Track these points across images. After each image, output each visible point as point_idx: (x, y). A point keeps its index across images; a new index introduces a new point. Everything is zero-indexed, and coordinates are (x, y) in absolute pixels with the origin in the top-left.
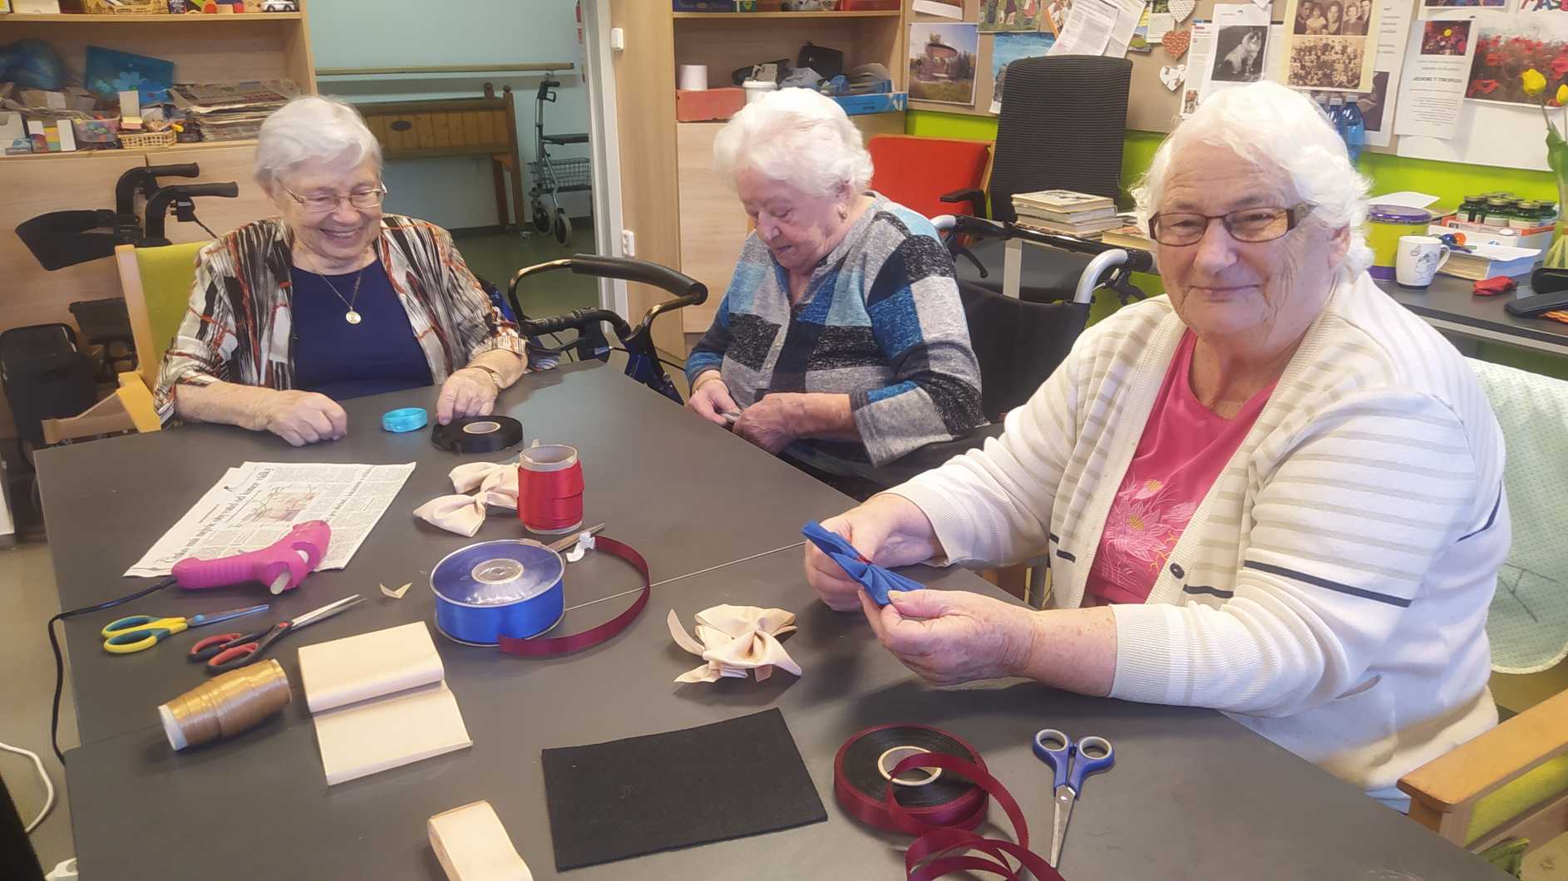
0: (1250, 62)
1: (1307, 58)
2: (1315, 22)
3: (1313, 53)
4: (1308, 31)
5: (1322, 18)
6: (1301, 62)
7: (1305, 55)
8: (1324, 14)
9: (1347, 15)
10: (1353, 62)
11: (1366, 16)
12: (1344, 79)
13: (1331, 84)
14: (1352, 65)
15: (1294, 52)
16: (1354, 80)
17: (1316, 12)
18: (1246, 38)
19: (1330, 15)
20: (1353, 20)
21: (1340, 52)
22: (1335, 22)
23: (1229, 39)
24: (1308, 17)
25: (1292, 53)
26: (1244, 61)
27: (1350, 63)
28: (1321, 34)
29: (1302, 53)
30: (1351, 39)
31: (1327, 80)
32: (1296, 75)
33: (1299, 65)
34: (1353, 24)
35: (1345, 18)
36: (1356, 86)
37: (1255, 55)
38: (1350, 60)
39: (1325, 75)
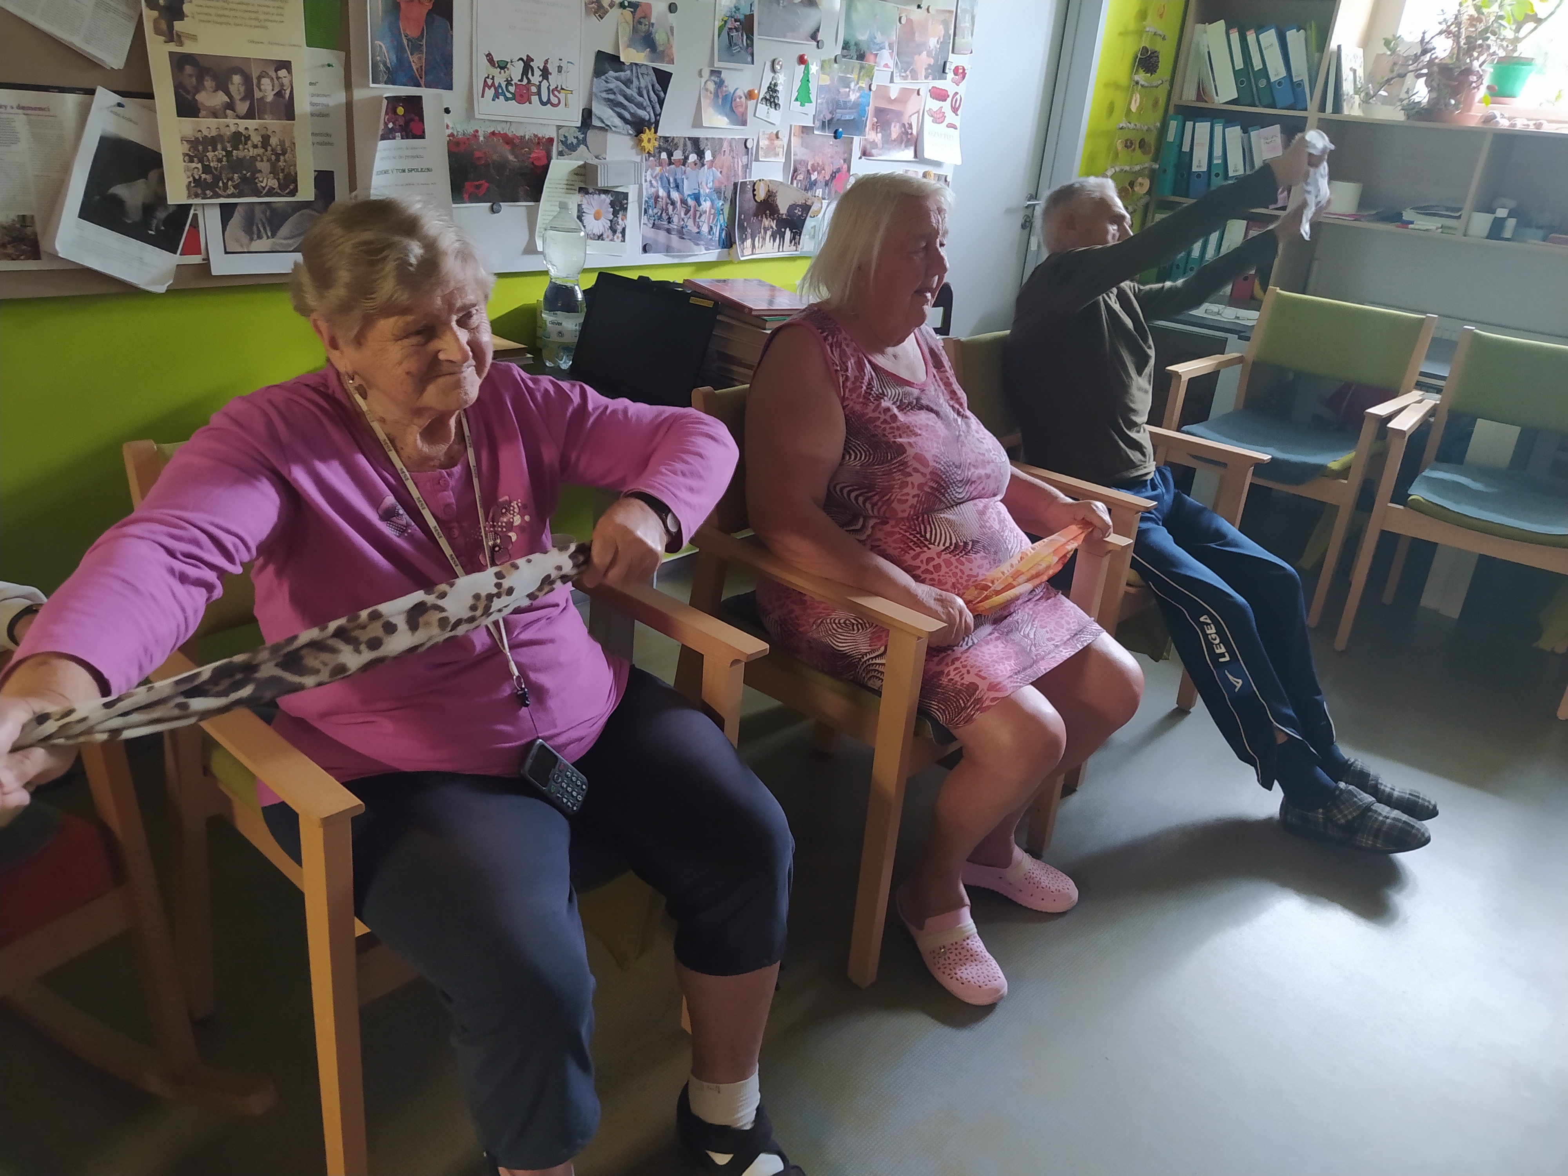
1: (210, 155)
2: (211, 97)
3: (219, 147)
4: (203, 113)
5: (221, 93)
6: (201, 161)
7: (206, 150)
8: (221, 84)
9: (260, 90)
10: (282, 158)
11: (288, 92)
12: (273, 183)
13: (258, 194)
14: (281, 164)
15: (186, 146)
17: (209, 83)
19: (232, 89)
20: (270, 98)
21: (260, 144)
22: (242, 99)
24: (197, 90)
25: (185, 149)
27: (278, 160)
28: (226, 117)
29: (200, 148)
30: (273, 125)
32: (197, 182)
33: (199, 166)
34: (271, 103)
35: (258, 95)
36: (293, 193)
38: (278, 156)
39: (244, 179)
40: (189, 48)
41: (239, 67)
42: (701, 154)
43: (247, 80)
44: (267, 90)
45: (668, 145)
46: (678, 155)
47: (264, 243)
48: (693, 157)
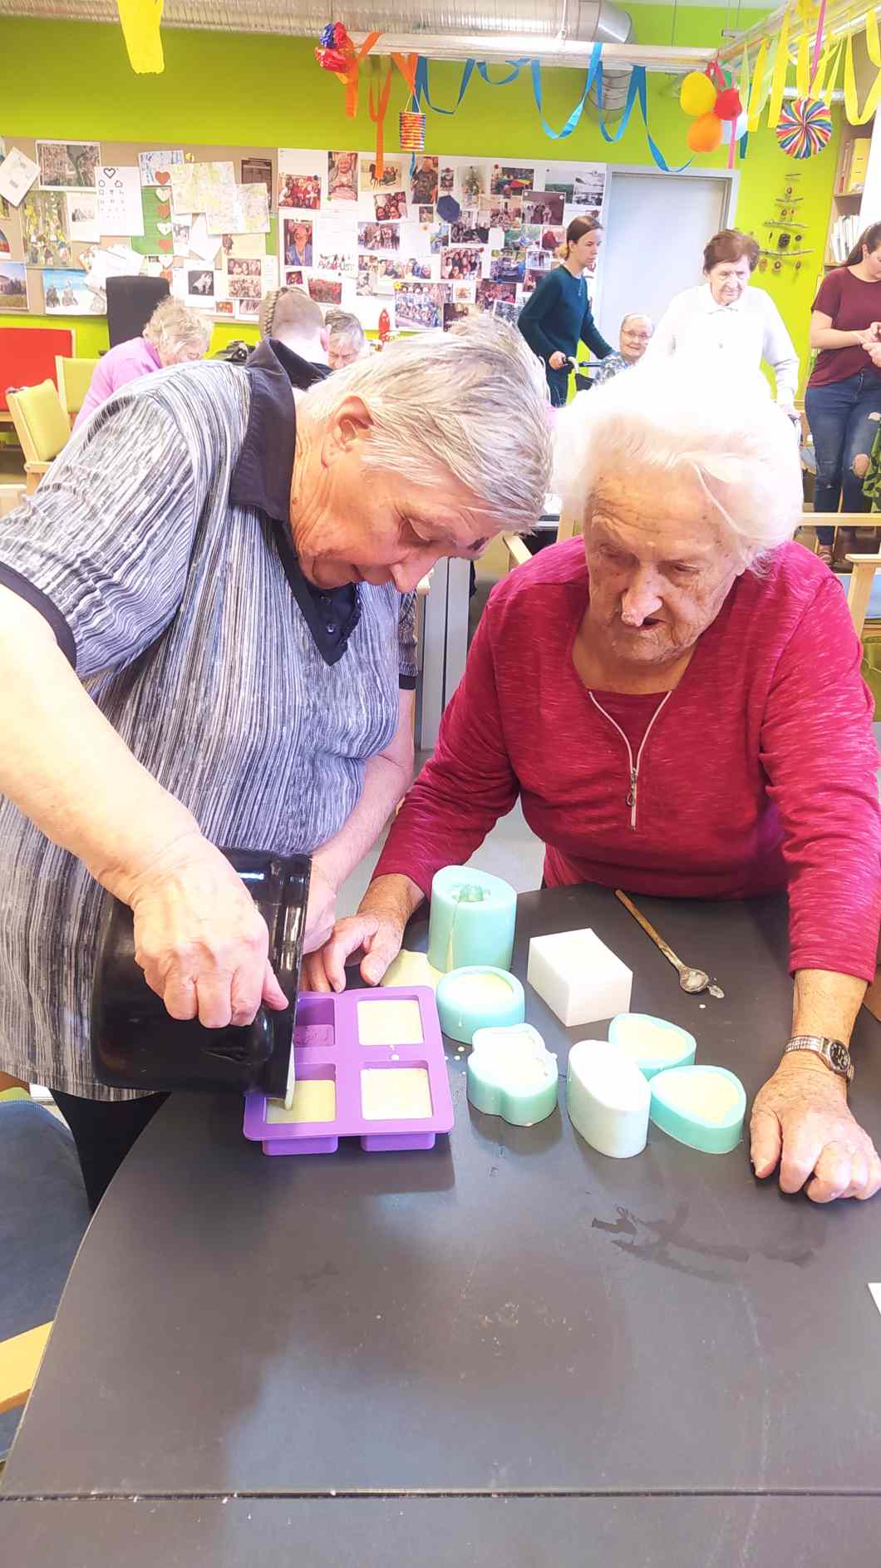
0: (207, 287)
1: (236, 285)
2: (237, 270)
3: (238, 283)
5: (240, 268)
6: (233, 286)
8: (240, 266)
9: (251, 267)
11: (259, 268)
14: (257, 289)
16: (259, 294)
17: (237, 266)
18: (203, 276)
19: (244, 267)
20: (254, 269)
21: (250, 283)
22: (246, 270)
23: (193, 276)
24: (233, 268)
25: (228, 284)
26: (204, 287)
28: (240, 275)
29: (233, 283)
30: (255, 278)
31: (247, 294)
35: (250, 269)
37: (209, 284)
38: (256, 286)
39: (245, 293)
40: (232, 257)
41: (244, 261)
42: (421, 289)
43: (248, 266)
44: (253, 268)
45: (405, 285)
46: (411, 289)
47: (251, 312)
48: (418, 290)
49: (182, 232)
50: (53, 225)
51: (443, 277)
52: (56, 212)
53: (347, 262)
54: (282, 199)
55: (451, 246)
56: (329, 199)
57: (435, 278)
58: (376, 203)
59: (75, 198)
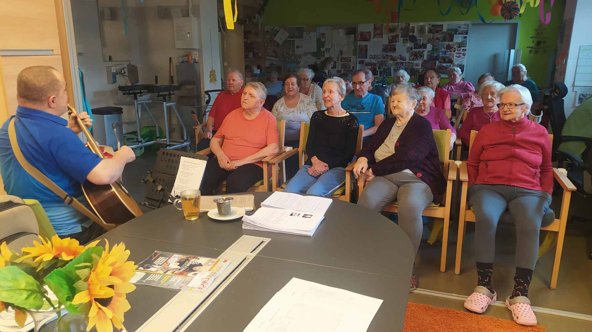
40: (343, 57)
41: (346, 58)
42: (403, 64)
43: (347, 59)
45: (397, 63)
49: (328, 50)
50: (291, 50)
51: (410, 60)
52: (292, 46)
53: (378, 57)
54: (359, 39)
55: (414, 50)
56: (373, 38)
57: (407, 61)
58: (389, 38)
59: (297, 42)
